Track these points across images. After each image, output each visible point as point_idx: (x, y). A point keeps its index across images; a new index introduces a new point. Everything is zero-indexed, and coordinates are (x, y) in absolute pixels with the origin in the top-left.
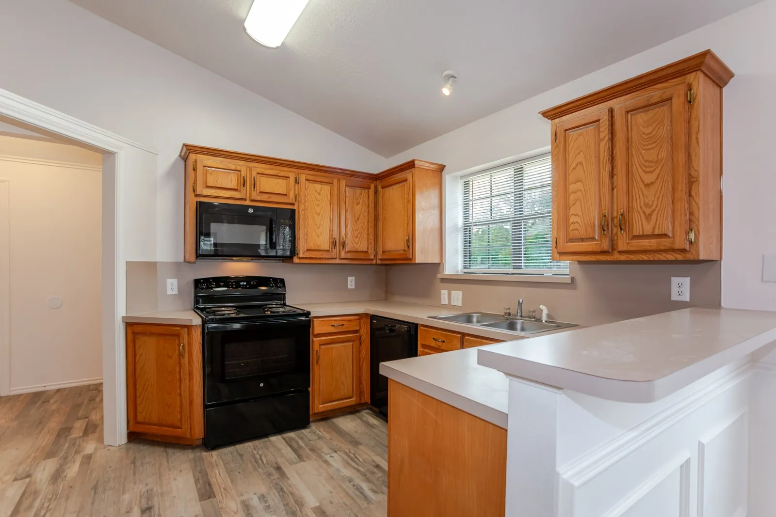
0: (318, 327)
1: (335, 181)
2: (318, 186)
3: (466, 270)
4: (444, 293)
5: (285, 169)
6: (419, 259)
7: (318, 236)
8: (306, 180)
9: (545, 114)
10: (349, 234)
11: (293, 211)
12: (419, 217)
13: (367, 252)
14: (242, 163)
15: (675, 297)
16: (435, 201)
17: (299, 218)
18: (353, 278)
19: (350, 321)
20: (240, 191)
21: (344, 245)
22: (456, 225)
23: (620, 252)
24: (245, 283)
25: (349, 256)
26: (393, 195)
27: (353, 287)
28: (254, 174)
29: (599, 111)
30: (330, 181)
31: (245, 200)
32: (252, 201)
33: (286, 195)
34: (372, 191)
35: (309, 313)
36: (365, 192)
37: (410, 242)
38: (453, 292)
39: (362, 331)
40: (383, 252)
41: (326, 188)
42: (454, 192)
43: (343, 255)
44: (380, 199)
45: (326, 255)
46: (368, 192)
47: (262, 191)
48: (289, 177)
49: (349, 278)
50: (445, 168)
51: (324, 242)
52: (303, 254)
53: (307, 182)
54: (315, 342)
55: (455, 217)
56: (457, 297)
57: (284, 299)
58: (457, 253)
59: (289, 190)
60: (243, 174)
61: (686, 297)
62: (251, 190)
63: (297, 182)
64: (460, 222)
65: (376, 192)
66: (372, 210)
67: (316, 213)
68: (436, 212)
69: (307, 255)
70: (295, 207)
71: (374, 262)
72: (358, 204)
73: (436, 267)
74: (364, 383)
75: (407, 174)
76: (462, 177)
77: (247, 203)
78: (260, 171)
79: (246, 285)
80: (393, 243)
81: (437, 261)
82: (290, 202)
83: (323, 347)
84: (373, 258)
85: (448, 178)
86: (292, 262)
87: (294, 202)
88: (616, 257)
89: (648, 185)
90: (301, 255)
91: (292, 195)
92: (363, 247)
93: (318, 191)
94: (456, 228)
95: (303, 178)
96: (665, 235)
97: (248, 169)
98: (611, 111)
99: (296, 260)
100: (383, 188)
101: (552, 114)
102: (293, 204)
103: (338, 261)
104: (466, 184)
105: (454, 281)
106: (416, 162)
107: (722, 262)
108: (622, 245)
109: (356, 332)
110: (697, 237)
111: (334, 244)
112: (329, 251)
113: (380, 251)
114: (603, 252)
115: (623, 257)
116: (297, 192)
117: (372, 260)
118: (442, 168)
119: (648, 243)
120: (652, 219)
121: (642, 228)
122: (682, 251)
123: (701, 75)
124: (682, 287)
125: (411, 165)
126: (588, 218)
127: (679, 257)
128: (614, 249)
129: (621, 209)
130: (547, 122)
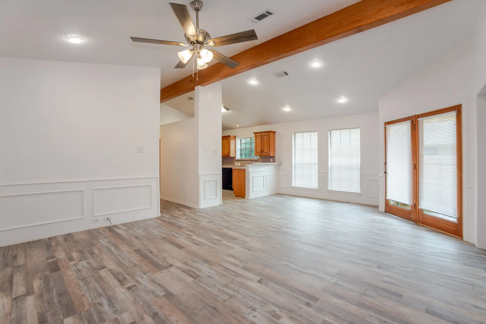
3: (241, 158)
4: (236, 163)
6: (231, 156)
9: (254, 133)
12: (231, 147)
16: (234, 143)
26: (225, 142)
29: (260, 134)
37: (229, 152)
42: (238, 142)
55: (238, 147)
56: (239, 164)
58: (239, 155)
61: (272, 162)
68: (234, 146)
73: (234, 158)
75: (228, 138)
76: (240, 138)
80: (225, 152)
81: (235, 156)
85: (237, 139)
88: (263, 156)
89: (265, 146)
94: (238, 150)
104: (241, 140)
105: (238, 160)
107: (276, 157)
108: (263, 154)
114: (261, 155)
118: (236, 136)
119: (266, 154)
120: (266, 151)
121: (265, 151)
122: (269, 155)
123: (270, 133)
124: (271, 160)
125: (229, 136)
126: (259, 149)
127: (268, 156)
128: (262, 154)
129: (263, 149)
130: (254, 134)
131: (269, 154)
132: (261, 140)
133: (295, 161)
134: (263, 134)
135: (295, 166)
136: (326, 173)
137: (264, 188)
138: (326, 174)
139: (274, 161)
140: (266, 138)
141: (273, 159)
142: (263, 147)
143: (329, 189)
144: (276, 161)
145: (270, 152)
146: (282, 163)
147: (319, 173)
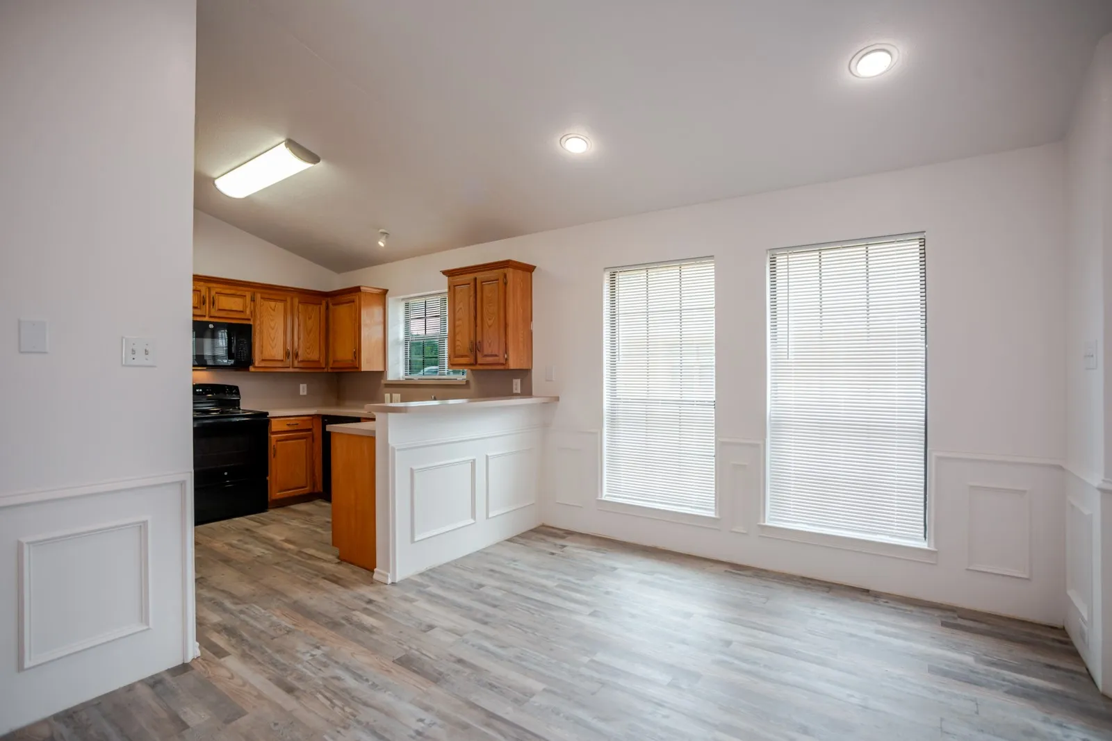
0: (275, 426)
1: (289, 300)
2: (272, 304)
3: (407, 377)
4: (387, 396)
5: (241, 288)
6: (365, 367)
7: (273, 348)
8: (261, 298)
9: (445, 273)
10: (301, 345)
11: (250, 326)
12: (365, 332)
13: (319, 361)
14: (202, 283)
15: (515, 391)
16: (380, 319)
17: (255, 331)
18: (305, 385)
19: (303, 420)
20: (200, 309)
21: (297, 355)
22: (398, 339)
23: (481, 364)
24: (201, 390)
25: (301, 365)
26: (342, 312)
27: (305, 393)
28: (213, 293)
29: (470, 277)
30: (283, 298)
31: (205, 316)
32: (211, 317)
33: (242, 312)
34: (323, 307)
35: (267, 413)
36: (317, 308)
37: (357, 353)
38: (394, 395)
39: (314, 430)
40: (334, 361)
41: (280, 306)
42: (396, 312)
43: (296, 364)
44: (331, 316)
45: (280, 364)
46: (320, 308)
47: (220, 308)
48: (245, 296)
49: (301, 386)
50: (389, 293)
51: (278, 353)
52: (259, 364)
53: (262, 300)
54: (273, 438)
55: (397, 332)
56: (397, 398)
57: (239, 405)
58: (398, 363)
59: (245, 306)
60: (203, 294)
61: (519, 392)
62: (209, 307)
63: (253, 300)
64: (402, 336)
65: (327, 308)
66: (323, 323)
67: (271, 327)
68: (380, 328)
69: (263, 364)
70: (251, 323)
71: (326, 370)
72: (310, 318)
73: (381, 374)
74: (317, 475)
75: (355, 297)
76: (403, 299)
77: (206, 319)
78: (218, 290)
79: (202, 392)
80: (343, 353)
81: (381, 369)
82: (246, 317)
83: (279, 443)
84: (324, 366)
85: (390, 301)
86: (248, 370)
87: (250, 317)
88: (478, 367)
89: (490, 327)
90: (257, 364)
91: (248, 312)
92: (315, 356)
93: (273, 308)
94: (397, 342)
95: (258, 296)
96: (496, 356)
97: (207, 290)
98: (476, 279)
99: (252, 369)
100: (334, 305)
101: (449, 273)
102: (249, 320)
103: (291, 370)
104: (407, 305)
105: (396, 386)
106: (361, 288)
107: (533, 370)
108: (479, 361)
109: (309, 430)
110: (508, 356)
111: (287, 354)
112: (282, 360)
113: (331, 362)
114: (474, 365)
115: (481, 367)
116: (252, 308)
117: (323, 368)
118: (385, 292)
119: (490, 359)
120: (491, 346)
121: (487, 350)
122: (502, 364)
123: (511, 270)
124: (517, 385)
125: (357, 289)
126: (464, 343)
127: (502, 367)
128: (476, 363)
129: (479, 339)
130: (445, 278)
131: (502, 361)
132: (472, 299)
133: (613, 388)
134: (480, 276)
135: (613, 413)
136: (758, 446)
137: (473, 516)
138: (757, 450)
139: (527, 392)
140: (490, 291)
141: (521, 381)
142: (479, 329)
143: (768, 523)
144: (534, 393)
145: (506, 352)
146: (557, 399)
147: (721, 446)
